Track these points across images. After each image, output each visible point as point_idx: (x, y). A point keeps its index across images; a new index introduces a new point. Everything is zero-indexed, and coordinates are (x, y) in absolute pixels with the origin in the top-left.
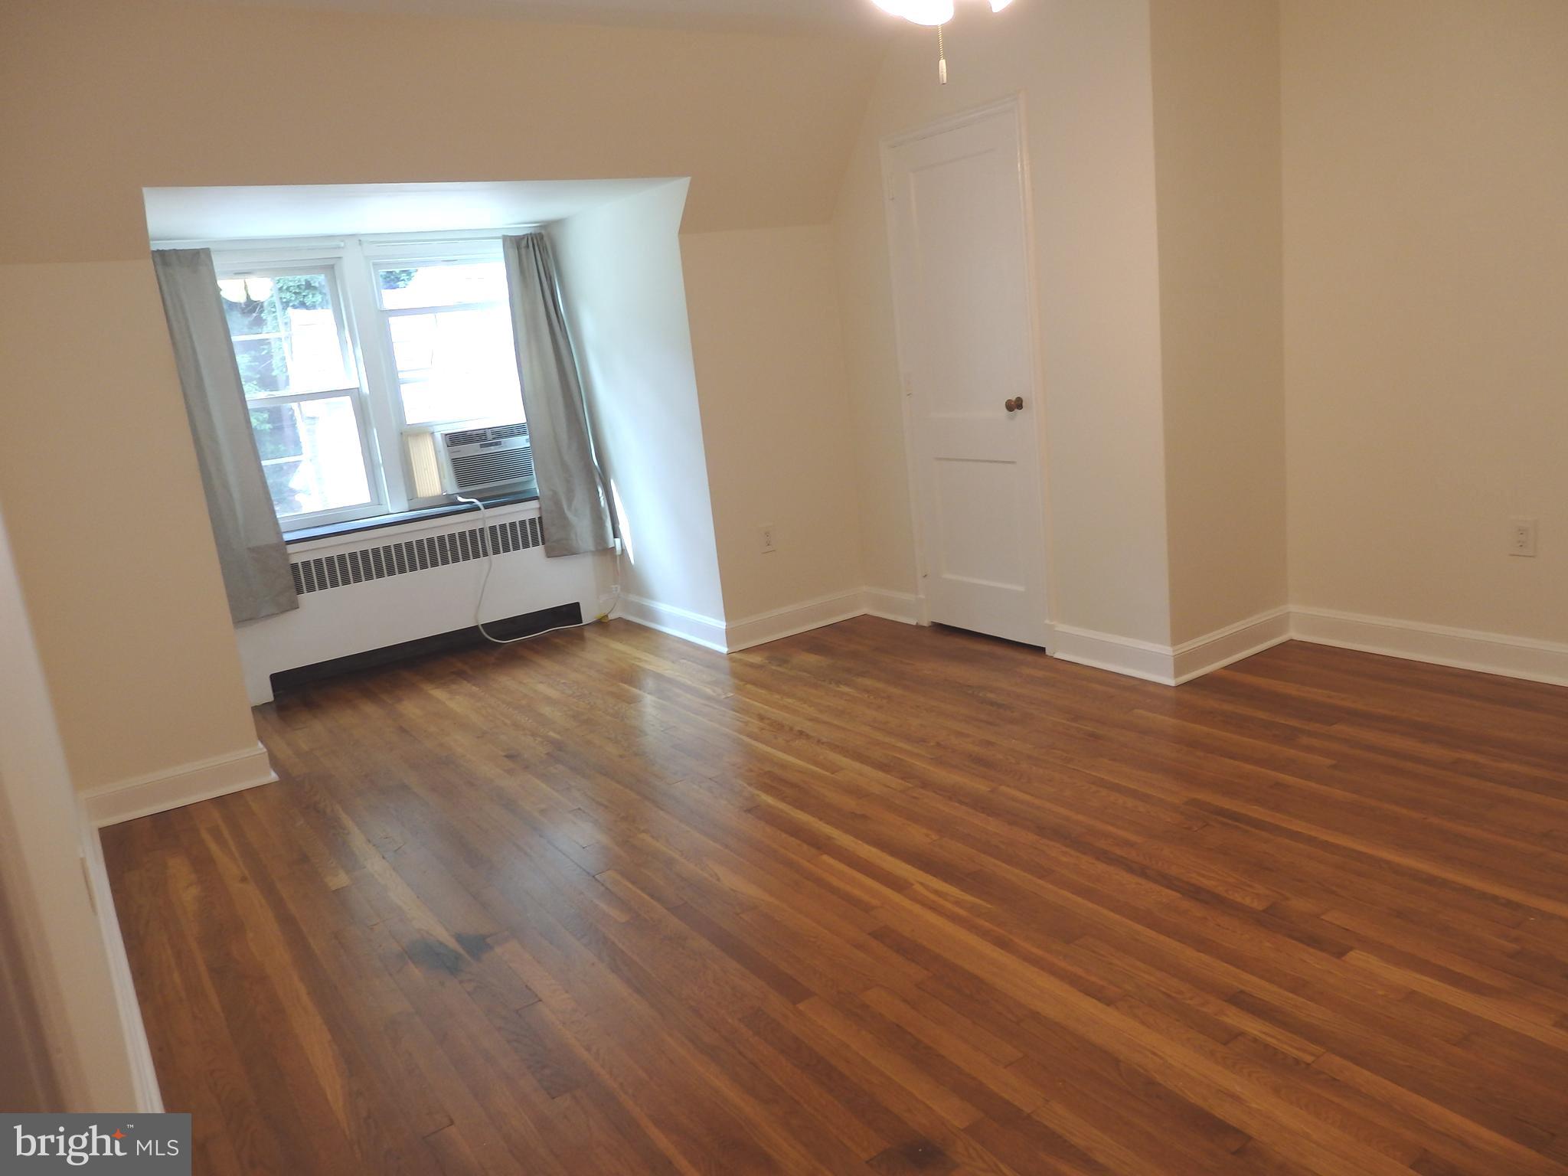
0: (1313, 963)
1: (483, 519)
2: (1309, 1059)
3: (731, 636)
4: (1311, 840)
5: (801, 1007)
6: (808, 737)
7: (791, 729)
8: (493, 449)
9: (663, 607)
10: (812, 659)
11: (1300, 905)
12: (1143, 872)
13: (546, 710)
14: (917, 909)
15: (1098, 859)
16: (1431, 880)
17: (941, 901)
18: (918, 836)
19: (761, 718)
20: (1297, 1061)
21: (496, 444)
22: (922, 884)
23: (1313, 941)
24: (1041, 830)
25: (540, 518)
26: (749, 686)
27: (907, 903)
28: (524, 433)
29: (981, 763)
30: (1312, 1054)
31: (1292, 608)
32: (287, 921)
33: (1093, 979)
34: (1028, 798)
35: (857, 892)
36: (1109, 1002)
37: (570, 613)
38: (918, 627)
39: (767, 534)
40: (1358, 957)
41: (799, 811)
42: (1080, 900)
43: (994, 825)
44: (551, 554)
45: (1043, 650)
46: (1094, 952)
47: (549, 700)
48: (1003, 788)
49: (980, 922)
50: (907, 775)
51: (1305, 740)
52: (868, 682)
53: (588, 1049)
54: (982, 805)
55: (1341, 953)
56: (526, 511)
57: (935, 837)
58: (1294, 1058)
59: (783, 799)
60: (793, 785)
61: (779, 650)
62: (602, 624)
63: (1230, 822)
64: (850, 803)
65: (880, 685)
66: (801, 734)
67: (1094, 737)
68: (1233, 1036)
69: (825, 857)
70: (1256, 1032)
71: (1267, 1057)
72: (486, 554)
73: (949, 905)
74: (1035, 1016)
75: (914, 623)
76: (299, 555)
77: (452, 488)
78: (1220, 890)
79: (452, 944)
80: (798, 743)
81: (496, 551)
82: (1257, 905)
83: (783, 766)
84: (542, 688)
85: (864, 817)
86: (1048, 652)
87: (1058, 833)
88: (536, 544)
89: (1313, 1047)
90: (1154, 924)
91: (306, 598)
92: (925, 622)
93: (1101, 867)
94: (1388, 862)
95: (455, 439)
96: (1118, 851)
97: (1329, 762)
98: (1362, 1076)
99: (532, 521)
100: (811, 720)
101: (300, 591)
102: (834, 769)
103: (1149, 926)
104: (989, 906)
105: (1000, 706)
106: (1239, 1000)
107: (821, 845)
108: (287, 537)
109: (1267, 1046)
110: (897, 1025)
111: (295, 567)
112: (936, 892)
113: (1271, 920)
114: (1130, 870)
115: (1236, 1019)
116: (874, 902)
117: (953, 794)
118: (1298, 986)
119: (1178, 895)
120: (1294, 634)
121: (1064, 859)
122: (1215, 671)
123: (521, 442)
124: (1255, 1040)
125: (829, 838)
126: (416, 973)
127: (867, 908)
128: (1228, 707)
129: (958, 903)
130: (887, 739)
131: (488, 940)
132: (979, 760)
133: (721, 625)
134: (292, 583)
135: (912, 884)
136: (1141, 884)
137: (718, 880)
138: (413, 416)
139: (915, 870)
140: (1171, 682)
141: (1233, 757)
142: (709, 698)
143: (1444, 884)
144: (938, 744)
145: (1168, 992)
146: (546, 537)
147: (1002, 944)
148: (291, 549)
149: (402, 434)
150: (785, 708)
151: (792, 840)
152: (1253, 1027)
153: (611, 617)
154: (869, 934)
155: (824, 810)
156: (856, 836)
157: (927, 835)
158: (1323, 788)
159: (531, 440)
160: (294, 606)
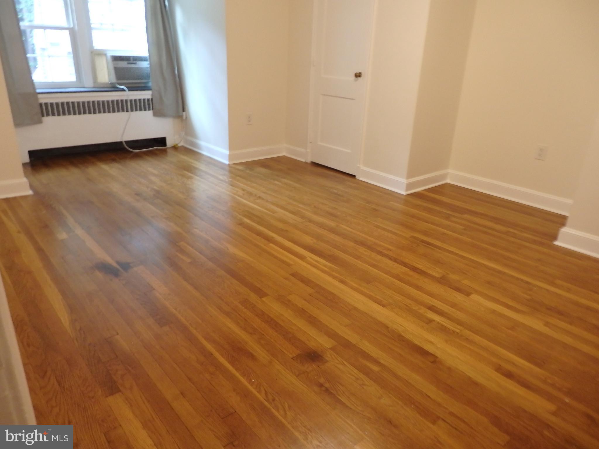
0: (459, 298)
1: (128, 95)
2: (458, 331)
3: (231, 157)
4: (456, 254)
5: (264, 299)
6: (263, 199)
7: (256, 195)
8: (133, 66)
9: (202, 143)
10: (263, 170)
11: (453, 277)
12: (395, 260)
13: (153, 178)
14: (309, 266)
15: (378, 254)
16: (500, 272)
17: (318, 264)
18: (308, 240)
19: (243, 190)
20: (454, 332)
21: (134, 63)
22: (310, 257)
23: (458, 290)
24: (356, 242)
25: (152, 99)
26: (238, 178)
27: (304, 264)
28: (147, 61)
29: (332, 215)
30: (459, 329)
31: (450, 171)
32: (40, 250)
33: (378, 297)
34: (351, 230)
35: (285, 259)
36: (384, 306)
37: (162, 141)
38: (306, 163)
39: (249, 117)
40: (474, 297)
41: (260, 226)
42: (371, 268)
43: (337, 238)
44: (155, 115)
45: (354, 176)
46: (378, 288)
47: (154, 175)
48: (341, 225)
49: (334, 273)
50: (303, 217)
51: (453, 219)
52: (286, 181)
53: (176, 310)
54: (332, 230)
55: (468, 294)
56: (146, 95)
57: (315, 241)
58: (453, 330)
59: (254, 221)
60: (257, 217)
61: (250, 165)
62: (175, 148)
63: (426, 245)
64: (281, 225)
65: (291, 183)
66: (260, 198)
67: (375, 209)
68: (430, 321)
69: (271, 245)
70: (438, 320)
71: (443, 329)
72: (127, 111)
73: (321, 266)
74: (356, 309)
75: (303, 160)
76: (43, 99)
77: (114, 80)
78: (424, 269)
79: (115, 265)
80: (259, 201)
81: (132, 110)
82: (437, 275)
83: (253, 209)
84: (150, 169)
85: (286, 231)
86: (357, 177)
87: (363, 244)
88: (149, 109)
89: (459, 327)
90: (400, 280)
91: (45, 119)
92: (309, 160)
93: (379, 257)
94: (484, 264)
95: (116, 59)
96: (386, 252)
97: (462, 227)
98: (477, 338)
99: (148, 100)
100: (264, 193)
101: (43, 115)
102: (274, 212)
103: (399, 280)
104: (337, 268)
105: (339, 195)
106: (432, 308)
107: (269, 240)
108: (38, 91)
109: (442, 325)
110: (302, 309)
111: (41, 105)
112: (316, 261)
113: (442, 281)
114: (391, 259)
115: (431, 315)
116: (291, 263)
117: (321, 226)
118: (454, 305)
119: (409, 270)
120: (449, 181)
121: (365, 253)
122: (420, 191)
123: (145, 64)
124: (438, 323)
125: (273, 237)
126: (99, 275)
127: (289, 265)
128: (425, 204)
129: (325, 266)
130: (295, 203)
131: (131, 265)
132: (332, 214)
133: (227, 152)
134: (40, 111)
135: (306, 257)
136: (394, 265)
137: (228, 249)
138: (98, 45)
139: (307, 252)
140: (404, 193)
141: (427, 222)
142: (221, 180)
143: (504, 273)
144: (315, 207)
145: (406, 304)
146: (154, 107)
147: (342, 282)
148: (40, 96)
149: (92, 52)
150: (253, 187)
151: (258, 237)
152: (437, 318)
153: (180, 145)
154: (290, 274)
155: (269, 227)
156: (284, 238)
157: (312, 240)
158: (460, 236)
159: (150, 64)
160: (40, 122)
